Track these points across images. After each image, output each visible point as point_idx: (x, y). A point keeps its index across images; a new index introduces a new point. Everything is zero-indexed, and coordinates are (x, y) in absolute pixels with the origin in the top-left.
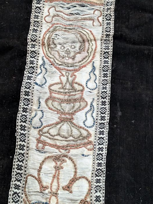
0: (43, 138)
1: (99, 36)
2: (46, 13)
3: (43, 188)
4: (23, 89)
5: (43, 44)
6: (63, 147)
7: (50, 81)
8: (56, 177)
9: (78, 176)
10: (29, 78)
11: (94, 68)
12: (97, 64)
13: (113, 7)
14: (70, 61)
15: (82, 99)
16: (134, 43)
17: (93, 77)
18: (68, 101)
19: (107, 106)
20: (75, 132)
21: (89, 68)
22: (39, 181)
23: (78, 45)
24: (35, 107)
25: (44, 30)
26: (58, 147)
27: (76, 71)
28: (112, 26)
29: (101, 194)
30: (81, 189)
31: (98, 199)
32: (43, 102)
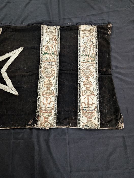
0: (43, 93)
1: (55, 70)
2: (43, 64)
3: (44, 104)
4: (39, 83)
5: (43, 72)
6: (48, 95)
7: (44, 81)
8: (47, 102)
9: (51, 101)
10: (40, 80)
11: (54, 77)
12: (55, 76)
13: (58, 62)
14: (49, 75)
15: (52, 84)
16: (63, 71)
17: (54, 79)
18: (49, 85)
19: (58, 86)
20: (51, 92)
21: (53, 77)
22: (43, 103)
23: (51, 72)
24: (41, 87)
25: (43, 69)
26: (47, 95)
27: (50, 78)
28: (58, 67)
29: (56, 105)
30: (52, 104)
31: (56, 106)
32: (43, 85)
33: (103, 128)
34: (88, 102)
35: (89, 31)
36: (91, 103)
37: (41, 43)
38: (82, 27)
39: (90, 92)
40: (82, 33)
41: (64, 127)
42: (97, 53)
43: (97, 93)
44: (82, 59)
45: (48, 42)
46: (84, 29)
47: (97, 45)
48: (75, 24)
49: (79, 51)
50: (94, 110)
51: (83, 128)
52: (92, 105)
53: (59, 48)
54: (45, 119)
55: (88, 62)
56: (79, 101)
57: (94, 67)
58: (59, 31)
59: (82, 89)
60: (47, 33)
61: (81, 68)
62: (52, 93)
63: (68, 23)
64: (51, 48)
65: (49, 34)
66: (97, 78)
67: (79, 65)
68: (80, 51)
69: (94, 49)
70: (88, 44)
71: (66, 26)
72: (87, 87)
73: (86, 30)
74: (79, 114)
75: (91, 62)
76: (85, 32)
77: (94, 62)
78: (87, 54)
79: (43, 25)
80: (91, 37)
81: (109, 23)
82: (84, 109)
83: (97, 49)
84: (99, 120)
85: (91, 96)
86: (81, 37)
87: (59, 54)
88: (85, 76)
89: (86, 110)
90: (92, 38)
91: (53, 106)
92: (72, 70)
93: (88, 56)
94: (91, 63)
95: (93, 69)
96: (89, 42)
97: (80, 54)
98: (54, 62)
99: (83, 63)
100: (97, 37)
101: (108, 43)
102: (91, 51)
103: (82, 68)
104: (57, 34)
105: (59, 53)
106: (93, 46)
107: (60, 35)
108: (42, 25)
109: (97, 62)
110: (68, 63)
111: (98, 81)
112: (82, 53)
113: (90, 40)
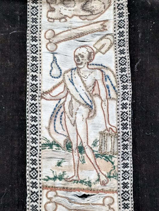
40: (44, 19)
42: (129, 130)
44: (44, 166)
47: (125, 87)
49: (29, 123)
55: (79, 185)
68: (34, 119)
69: (113, 104)
70: (77, 79)
75: (93, 187)
77: (113, 183)
78: (73, 138)
80: (92, 41)
83: (129, 110)
86: (44, 41)
90: (98, 46)
93: (81, 149)
94: (98, 191)
96: (84, 69)
97: (34, 140)
99: (51, 194)
100: (126, 36)
102: (96, 120)
106: (103, 94)
109: (130, 181)
112: (45, 133)
113: (91, 56)
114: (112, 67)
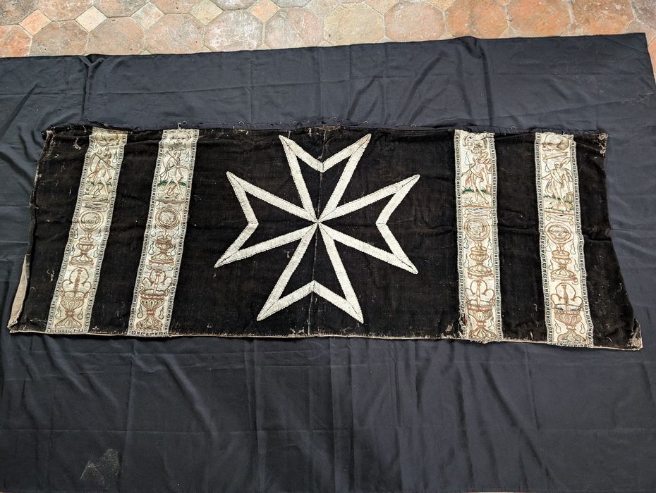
0: (470, 273)
1: (490, 224)
2: (464, 213)
3: (474, 294)
4: (458, 250)
5: (465, 228)
6: (480, 276)
7: (471, 246)
8: (478, 289)
9: (488, 288)
10: (460, 245)
12: (491, 238)
13: (496, 209)
14: (479, 236)
15: (486, 254)
16: (508, 227)
17: (490, 244)
18: (480, 255)
19: (498, 258)
20: (485, 269)
21: (488, 239)
22: (472, 291)
23: (481, 228)
24: (465, 258)
25: (464, 221)
26: (478, 276)
27: (482, 241)
28: (496, 219)
29: (499, 296)
30: (490, 294)
31: (498, 298)
32: (468, 256)
33: (601, 347)
34: (565, 292)
35: (557, 147)
36: (571, 296)
37: (457, 169)
38: (543, 137)
39: (568, 274)
40: (541, 150)
41: (519, 341)
42: (578, 193)
43: (583, 277)
44: (545, 204)
45: (471, 166)
46: (548, 141)
48: (527, 131)
49: (537, 188)
50: (579, 310)
51: (559, 345)
52: (573, 300)
53: (496, 179)
54: (479, 324)
55: (559, 212)
56: (547, 290)
57: (571, 223)
58: (493, 143)
59: (551, 268)
60: (467, 147)
61: (546, 224)
62: (488, 273)
63: (509, 127)
64: (478, 180)
65: (472, 149)
66: (580, 246)
67: (540, 217)
68: (539, 187)
69: (571, 184)
70: (556, 173)
71: (508, 135)
72: (560, 264)
73: (549, 144)
74: (548, 317)
76: (550, 147)
77: (572, 212)
78: (556, 195)
79: (460, 129)
80: (561, 159)
81: (601, 131)
82: (558, 306)
83: (578, 186)
84: (590, 330)
85: (571, 282)
86: (542, 159)
87: (496, 192)
88: (555, 241)
89: (561, 309)
91: (492, 299)
92: (525, 227)
93: (559, 199)
95: (571, 227)
96: (558, 169)
97: (540, 194)
98: (486, 208)
99: (548, 214)
100: (575, 159)
101: (602, 174)
102: (564, 188)
103: (546, 222)
104: (488, 150)
105: (496, 190)
106: (567, 179)
107: (495, 152)
108: (457, 131)
109: (579, 211)
110: (516, 212)
111: (583, 252)
112: (544, 192)
113: (561, 165)
114: (570, 169)
